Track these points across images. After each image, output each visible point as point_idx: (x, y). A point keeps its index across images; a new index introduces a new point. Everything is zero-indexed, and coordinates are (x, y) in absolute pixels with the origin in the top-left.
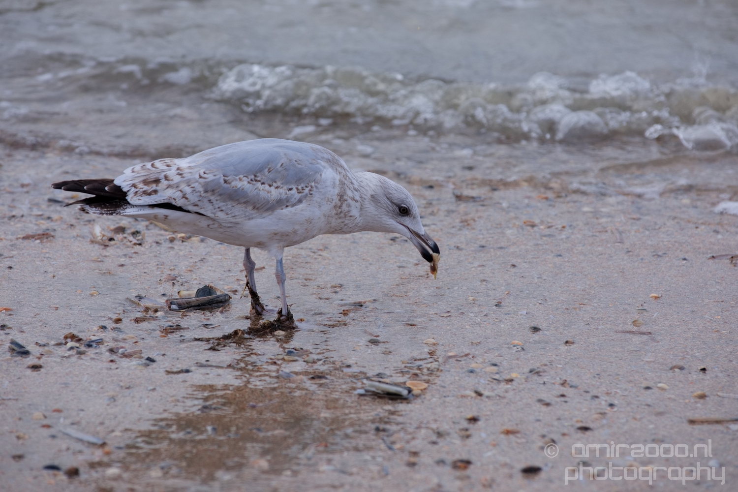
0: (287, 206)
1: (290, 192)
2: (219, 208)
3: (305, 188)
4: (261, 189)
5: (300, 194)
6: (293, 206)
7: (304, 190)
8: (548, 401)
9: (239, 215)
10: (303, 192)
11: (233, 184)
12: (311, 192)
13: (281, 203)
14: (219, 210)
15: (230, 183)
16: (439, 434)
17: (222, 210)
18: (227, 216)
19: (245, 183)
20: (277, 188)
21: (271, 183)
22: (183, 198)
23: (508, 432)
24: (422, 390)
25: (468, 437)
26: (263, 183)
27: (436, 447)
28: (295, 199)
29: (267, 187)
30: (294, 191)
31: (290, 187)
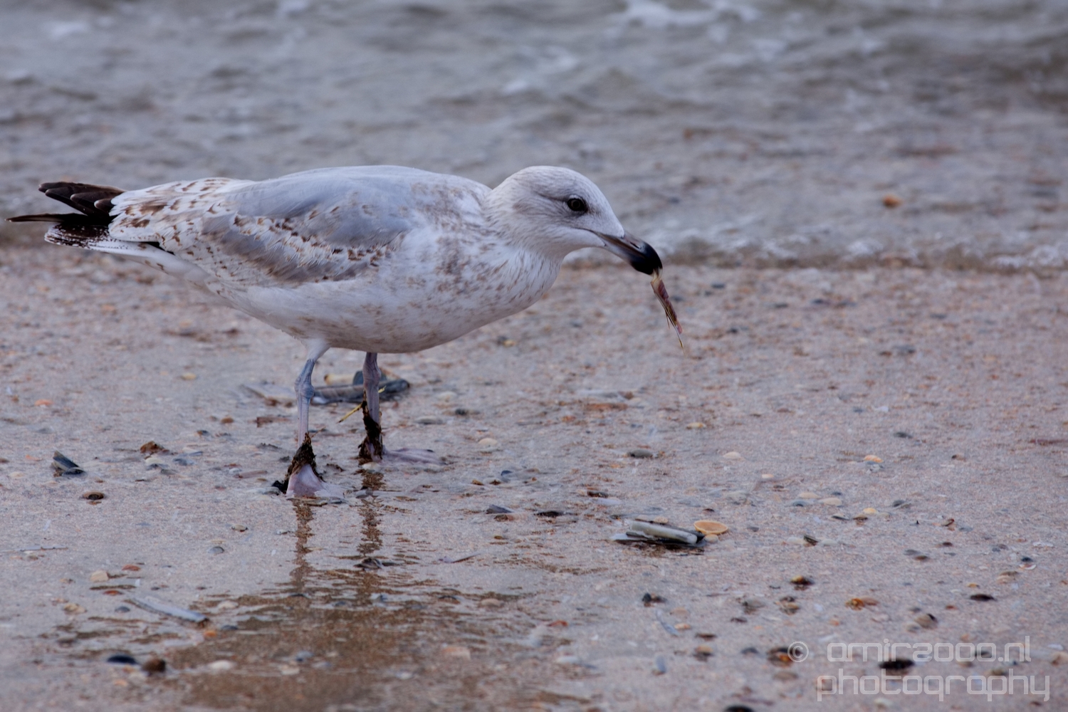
0: (325, 278)
1: (335, 255)
2: (221, 262)
3: (365, 253)
4: (289, 242)
5: (353, 262)
6: (337, 279)
7: (363, 255)
8: (924, 553)
9: (248, 279)
10: (359, 260)
11: (246, 227)
12: (375, 262)
13: (317, 271)
14: (220, 265)
15: (242, 225)
16: (749, 607)
17: (225, 267)
18: (232, 278)
19: (266, 228)
20: (316, 245)
21: (307, 237)
22: (173, 238)
23: (858, 604)
24: (718, 535)
25: (794, 610)
26: (295, 234)
27: (742, 627)
28: (342, 268)
29: (299, 240)
30: (344, 255)
31: (338, 248)
